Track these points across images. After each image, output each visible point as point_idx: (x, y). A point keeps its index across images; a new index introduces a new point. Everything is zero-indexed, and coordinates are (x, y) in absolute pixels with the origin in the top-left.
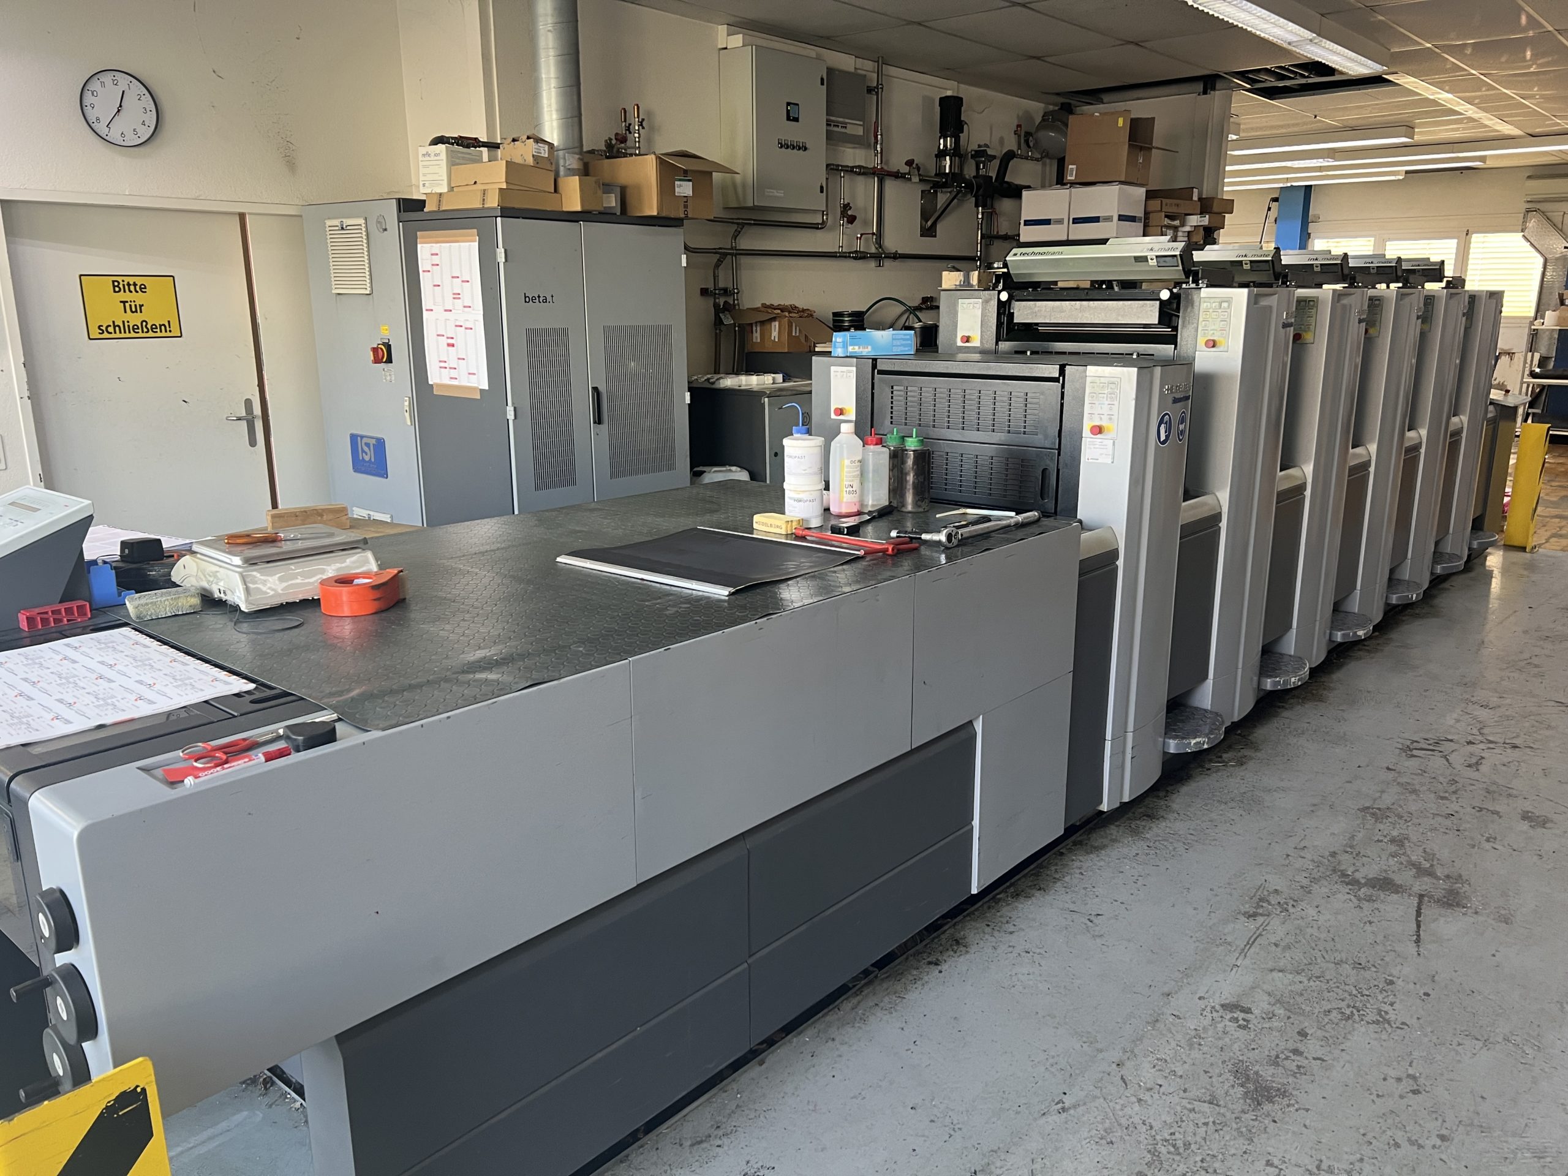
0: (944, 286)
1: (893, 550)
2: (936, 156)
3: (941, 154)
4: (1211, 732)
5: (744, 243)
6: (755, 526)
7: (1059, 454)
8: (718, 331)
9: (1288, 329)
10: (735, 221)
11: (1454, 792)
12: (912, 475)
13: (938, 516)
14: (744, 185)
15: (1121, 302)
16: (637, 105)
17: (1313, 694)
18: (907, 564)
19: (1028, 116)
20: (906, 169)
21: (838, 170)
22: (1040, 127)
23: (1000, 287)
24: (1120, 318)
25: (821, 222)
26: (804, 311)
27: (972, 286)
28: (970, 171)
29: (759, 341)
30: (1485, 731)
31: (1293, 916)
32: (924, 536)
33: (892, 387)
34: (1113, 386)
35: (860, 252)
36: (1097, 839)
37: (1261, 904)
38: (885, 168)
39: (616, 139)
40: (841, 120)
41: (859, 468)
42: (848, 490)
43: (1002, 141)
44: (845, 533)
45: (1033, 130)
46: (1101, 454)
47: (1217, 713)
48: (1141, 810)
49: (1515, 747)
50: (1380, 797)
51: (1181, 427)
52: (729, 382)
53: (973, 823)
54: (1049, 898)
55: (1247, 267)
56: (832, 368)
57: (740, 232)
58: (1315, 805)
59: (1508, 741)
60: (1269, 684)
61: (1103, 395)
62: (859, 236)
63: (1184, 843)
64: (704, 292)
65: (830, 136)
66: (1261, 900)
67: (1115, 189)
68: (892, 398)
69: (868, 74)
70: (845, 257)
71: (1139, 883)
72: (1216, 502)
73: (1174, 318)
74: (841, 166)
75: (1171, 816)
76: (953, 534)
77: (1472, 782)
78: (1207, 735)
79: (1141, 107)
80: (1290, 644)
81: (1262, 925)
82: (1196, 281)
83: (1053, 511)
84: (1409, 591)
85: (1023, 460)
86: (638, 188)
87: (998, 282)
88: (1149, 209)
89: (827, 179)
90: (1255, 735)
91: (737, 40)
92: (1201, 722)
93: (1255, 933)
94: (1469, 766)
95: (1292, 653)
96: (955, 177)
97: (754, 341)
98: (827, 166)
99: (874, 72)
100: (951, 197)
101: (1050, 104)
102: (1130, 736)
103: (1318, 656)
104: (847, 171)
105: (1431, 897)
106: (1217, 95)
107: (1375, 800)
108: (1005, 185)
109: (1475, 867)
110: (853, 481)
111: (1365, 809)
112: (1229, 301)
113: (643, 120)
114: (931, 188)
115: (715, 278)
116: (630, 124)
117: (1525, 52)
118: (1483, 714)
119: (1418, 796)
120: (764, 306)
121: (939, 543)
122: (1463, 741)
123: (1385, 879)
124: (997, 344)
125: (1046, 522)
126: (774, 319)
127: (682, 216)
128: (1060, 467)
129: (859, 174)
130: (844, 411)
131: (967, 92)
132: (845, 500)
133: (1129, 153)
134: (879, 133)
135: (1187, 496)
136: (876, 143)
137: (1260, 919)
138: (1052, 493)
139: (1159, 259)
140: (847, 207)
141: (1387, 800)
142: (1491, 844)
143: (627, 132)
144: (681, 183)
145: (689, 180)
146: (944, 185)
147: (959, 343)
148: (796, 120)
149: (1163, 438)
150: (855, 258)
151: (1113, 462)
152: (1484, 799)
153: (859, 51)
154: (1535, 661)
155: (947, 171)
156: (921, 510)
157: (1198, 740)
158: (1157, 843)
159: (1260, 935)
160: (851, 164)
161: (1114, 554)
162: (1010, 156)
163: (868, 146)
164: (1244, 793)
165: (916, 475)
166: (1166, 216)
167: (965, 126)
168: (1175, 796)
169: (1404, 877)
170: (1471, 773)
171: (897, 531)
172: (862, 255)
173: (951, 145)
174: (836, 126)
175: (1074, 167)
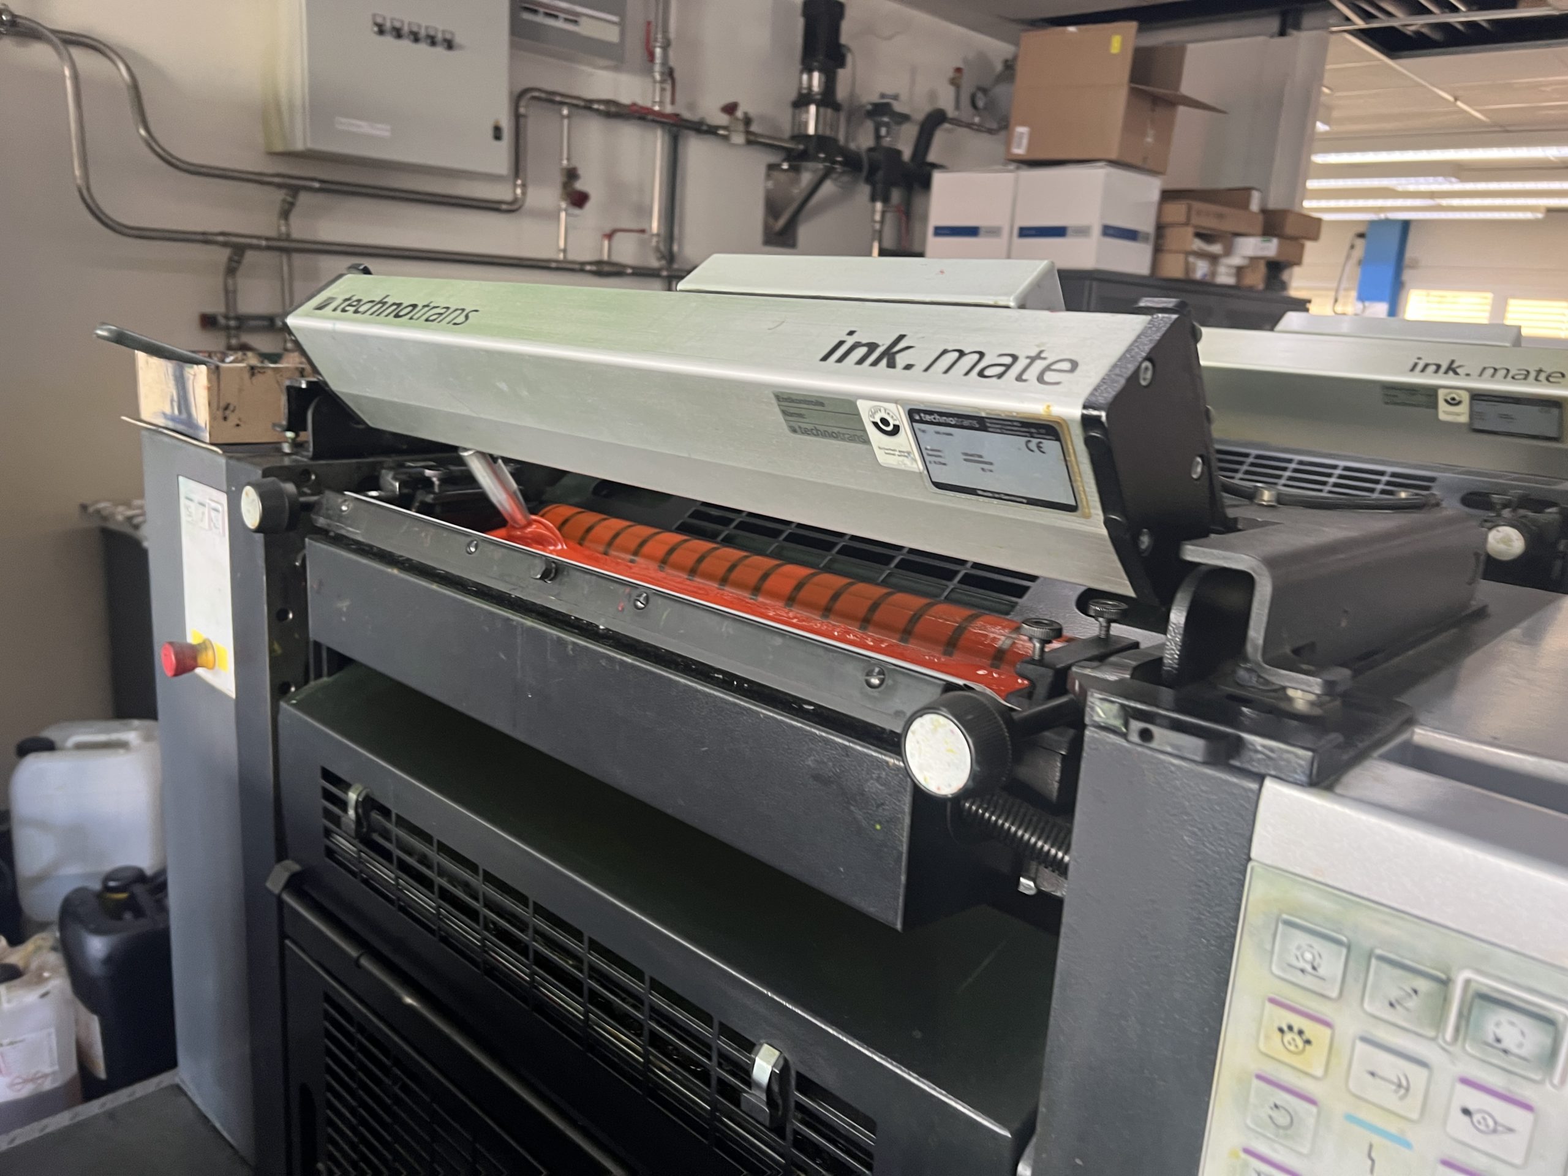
2: (791, 103)
3: (801, 101)
5: (300, 228)
10: (272, 179)
14: (291, 106)
20: (723, 119)
21: (555, 102)
25: (508, 199)
28: (863, 140)
35: (609, 263)
38: (684, 115)
45: (986, 81)
57: (292, 205)
62: (607, 233)
64: (208, 322)
65: (520, 29)
67: (1098, 174)
70: (573, 271)
74: (561, 95)
88: (1168, 218)
89: (515, 115)
96: (823, 143)
98: (515, 88)
100: (818, 178)
104: (576, 106)
106: (1305, 40)
114: (783, 160)
115: (230, 295)
133: (1129, 105)
134: (659, 43)
136: (652, 62)
140: (571, 175)
146: (806, 157)
150: (599, 274)
155: (810, 131)
160: (590, 95)
162: (936, 119)
163: (631, 65)
166: (1197, 235)
167: (849, 56)
172: (613, 269)
173: (819, 86)
174: (550, 15)
175: (1025, 130)
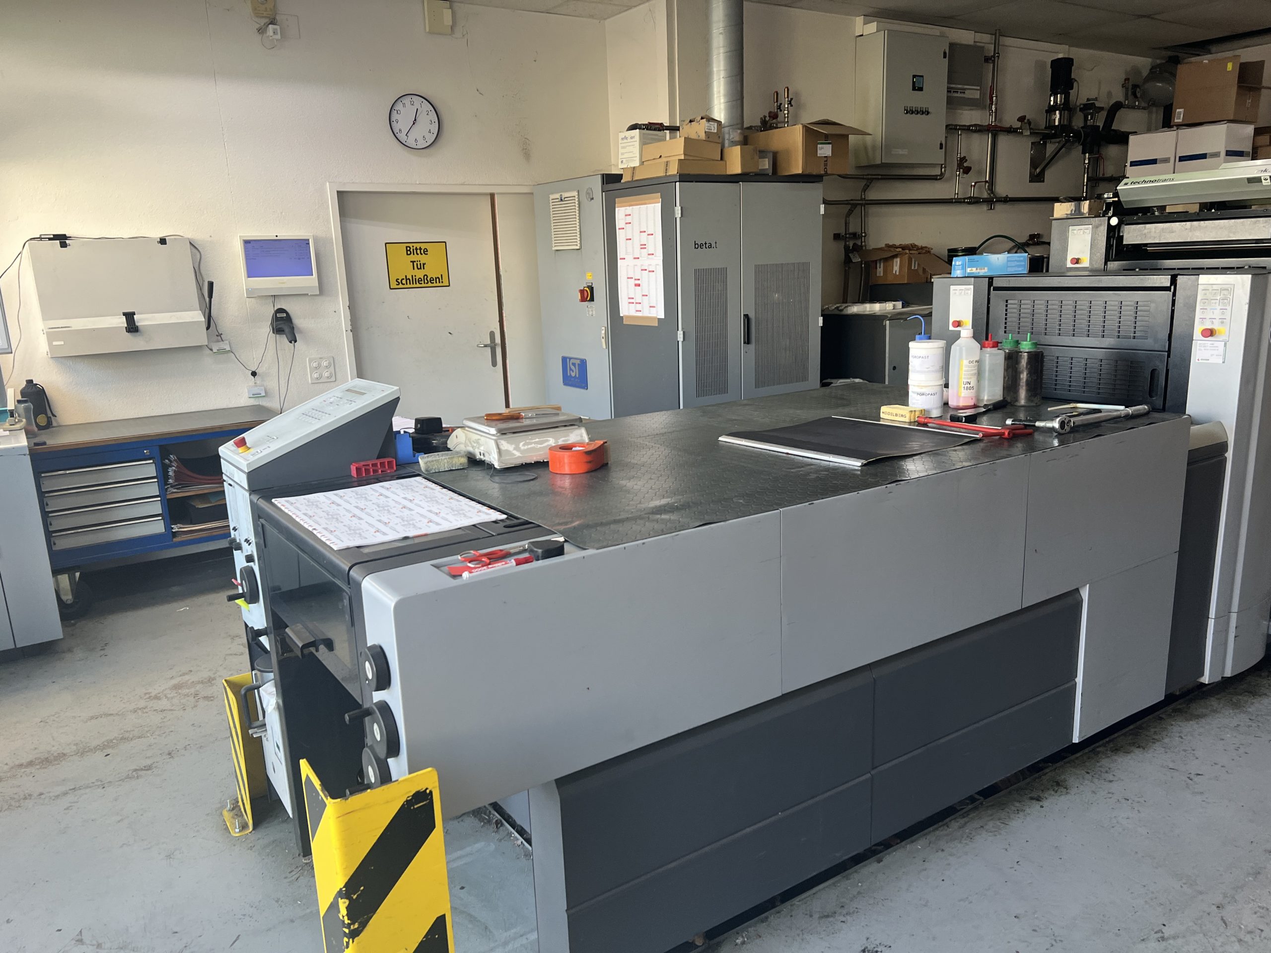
0: (1057, 215)
1: (1009, 434)
2: (1047, 112)
3: (1051, 110)
5: (872, 195)
6: (882, 415)
7: (1169, 356)
8: (847, 269)
10: (865, 177)
12: (1025, 374)
13: (1049, 409)
14: (874, 147)
15: (1233, 221)
16: (787, 88)
18: (1019, 446)
19: (1136, 71)
20: (1019, 124)
21: (956, 129)
22: (1148, 79)
23: (1111, 213)
24: (1231, 235)
25: (939, 173)
26: (922, 248)
27: (1083, 214)
28: (1078, 122)
29: (882, 275)
32: (1038, 424)
33: (1007, 301)
34: (1225, 292)
35: (973, 197)
36: (1196, 708)
38: (999, 124)
39: (769, 116)
40: (960, 86)
41: (976, 368)
42: (966, 386)
43: (1109, 94)
44: (964, 421)
45: (1140, 83)
46: (1212, 355)
48: (1243, 686)
52: (855, 309)
53: (1077, 680)
56: (951, 287)
57: (869, 186)
61: (1214, 301)
62: (973, 184)
64: (837, 237)
65: (950, 101)
67: (1222, 128)
68: (1006, 310)
69: (986, 46)
70: (960, 202)
74: (959, 126)
76: (1066, 422)
79: (1250, 53)
83: (1161, 407)
85: (1132, 362)
86: (788, 152)
87: (1108, 209)
88: (1258, 143)
89: (946, 137)
91: (872, 27)
96: (1064, 128)
97: (878, 275)
98: (947, 126)
99: (992, 44)
100: (1059, 147)
101: (1157, 59)
102: (1234, 617)
104: (964, 129)
108: (1112, 133)
110: (970, 378)
113: (792, 99)
114: (1041, 140)
115: (847, 225)
116: (781, 104)
120: (888, 246)
121: (1053, 429)
124: (1106, 263)
126: (895, 256)
127: (823, 172)
128: (1170, 367)
129: (975, 131)
130: (962, 323)
131: (1079, 54)
132: (963, 395)
133: (1238, 93)
134: (994, 95)
136: (991, 104)
138: (1160, 391)
140: (963, 160)
143: (779, 110)
144: (823, 146)
145: (829, 143)
146: (1054, 136)
147: (1069, 265)
148: (921, 89)
150: (969, 203)
151: (1223, 362)
153: (977, 27)
155: (1057, 123)
156: (1032, 404)
158: (1260, 717)
160: (967, 124)
161: (1223, 446)
162: (1118, 106)
163: (983, 107)
165: (1030, 373)
167: (1075, 85)
171: (1012, 419)
172: (975, 200)
173: (1061, 101)
174: (955, 92)
175: (1181, 110)
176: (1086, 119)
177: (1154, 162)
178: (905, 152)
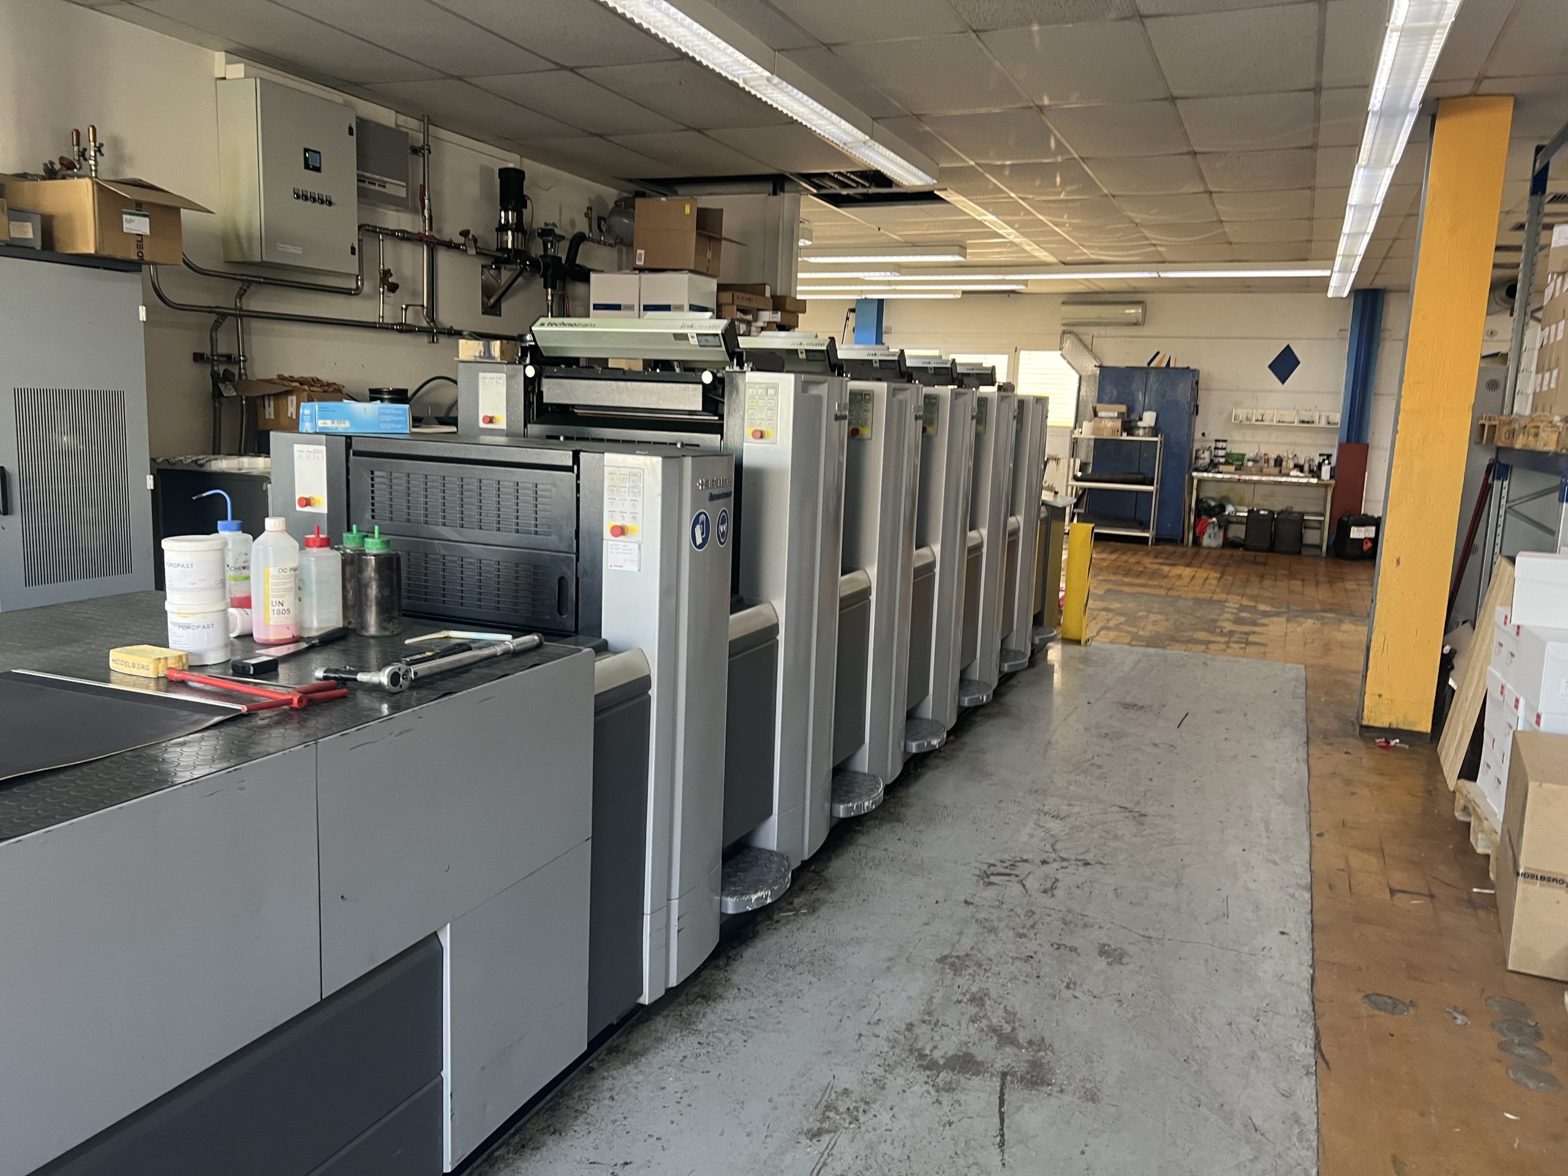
0: (462, 356)
1: (300, 701)
2: (497, 230)
3: (502, 229)
4: (774, 883)
5: (254, 304)
6: (112, 665)
7: (578, 560)
8: (217, 404)
9: (843, 421)
10: (238, 277)
11: (1033, 927)
12: (374, 587)
13: (407, 642)
14: (250, 238)
15: (661, 385)
16: (94, 127)
17: (890, 813)
19: (600, 200)
20: (461, 240)
21: (375, 232)
22: (612, 212)
23: (528, 361)
24: (661, 402)
25: (354, 287)
26: (329, 385)
27: (494, 358)
28: (537, 250)
29: (272, 417)
30: (1058, 846)
31: (863, 1129)
32: (361, 677)
33: (372, 473)
34: (635, 478)
35: (405, 324)
36: (638, 1040)
37: (827, 1113)
38: (437, 236)
39: (61, 164)
40: (377, 177)
41: (292, 579)
42: (276, 608)
43: (573, 223)
44: (252, 672)
45: (605, 215)
46: (626, 561)
47: (783, 856)
48: (696, 989)
49: (1087, 864)
50: (959, 941)
51: (722, 528)
52: (224, 464)
53: (443, 1074)
54: (564, 1145)
55: (802, 356)
56: (296, 446)
57: (245, 291)
58: (891, 959)
59: (1080, 857)
60: (842, 811)
61: (623, 489)
62: (404, 306)
63: (743, 1033)
64: (198, 357)
65: (362, 194)
66: (828, 1108)
67: (685, 277)
68: (373, 486)
69: (410, 132)
70: (387, 329)
71: (684, 1102)
72: (773, 612)
73: (720, 405)
74: (380, 228)
75: (731, 993)
76: (401, 673)
77: (1048, 911)
78: (770, 887)
79: (710, 200)
80: (863, 762)
81: (827, 1147)
82: (741, 364)
83: (573, 629)
84: (980, 692)
85: (535, 567)
86: (69, 218)
87: (524, 355)
88: (722, 300)
89: (359, 240)
90: (830, 870)
91: (237, 70)
92: (765, 870)
93: (818, 1163)
94: (1045, 891)
95: (866, 771)
96: (518, 255)
97: (267, 417)
98: (360, 227)
99: (420, 132)
100: (515, 274)
101: (626, 191)
102: (675, 904)
103: (893, 770)
104: (387, 234)
105: (1014, 1074)
106: (787, 197)
107: (953, 945)
108: (577, 268)
109: (1058, 1025)
110: (282, 596)
111: (942, 960)
112: (775, 387)
113: (102, 145)
114: (493, 263)
115: (213, 342)
116: (85, 150)
117: (1055, 178)
118: (1054, 826)
119: (996, 935)
120: (281, 378)
121: (377, 688)
122: (1037, 861)
123: (966, 1055)
124: (525, 426)
125: (551, 646)
126: (289, 393)
127: (134, 257)
128: (580, 576)
129: (403, 239)
130: (312, 502)
131: (530, 167)
132: (272, 622)
133: (697, 240)
134: (426, 197)
135: (738, 605)
136: (423, 208)
137: (826, 1138)
138: (571, 606)
139: (700, 338)
140: (387, 273)
141: (966, 944)
142: (1071, 991)
143: (82, 158)
144: (133, 217)
145: (144, 216)
146: (507, 261)
147: (482, 425)
148: (318, 169)
149: (699, 541)
150: (400, 331)
151: (639, 570)
152: (1062, 933)
153: (402, 106)
154: (1096, 760)
155: (510, 246)
156: (387, 633)
157: (760, 894)
158: (710, 1037)
159: (825, 1164)
160: (392, 227)
161: (645, 682)
162: (581, 238)
163: (415, 211)
164: (815, 950)
165: (380, 588)
166: (738, 310)
167: (528, 202)
168: (737, 963)
169: (985, 1051)
170: (1046, 900)
171: (324, 669)
172: (408, 328)
173: (513, 220)
174: (371, 183)
175: (643, 252)
176: (545, 248)
177: (617, 307)
178: (298, 251)
